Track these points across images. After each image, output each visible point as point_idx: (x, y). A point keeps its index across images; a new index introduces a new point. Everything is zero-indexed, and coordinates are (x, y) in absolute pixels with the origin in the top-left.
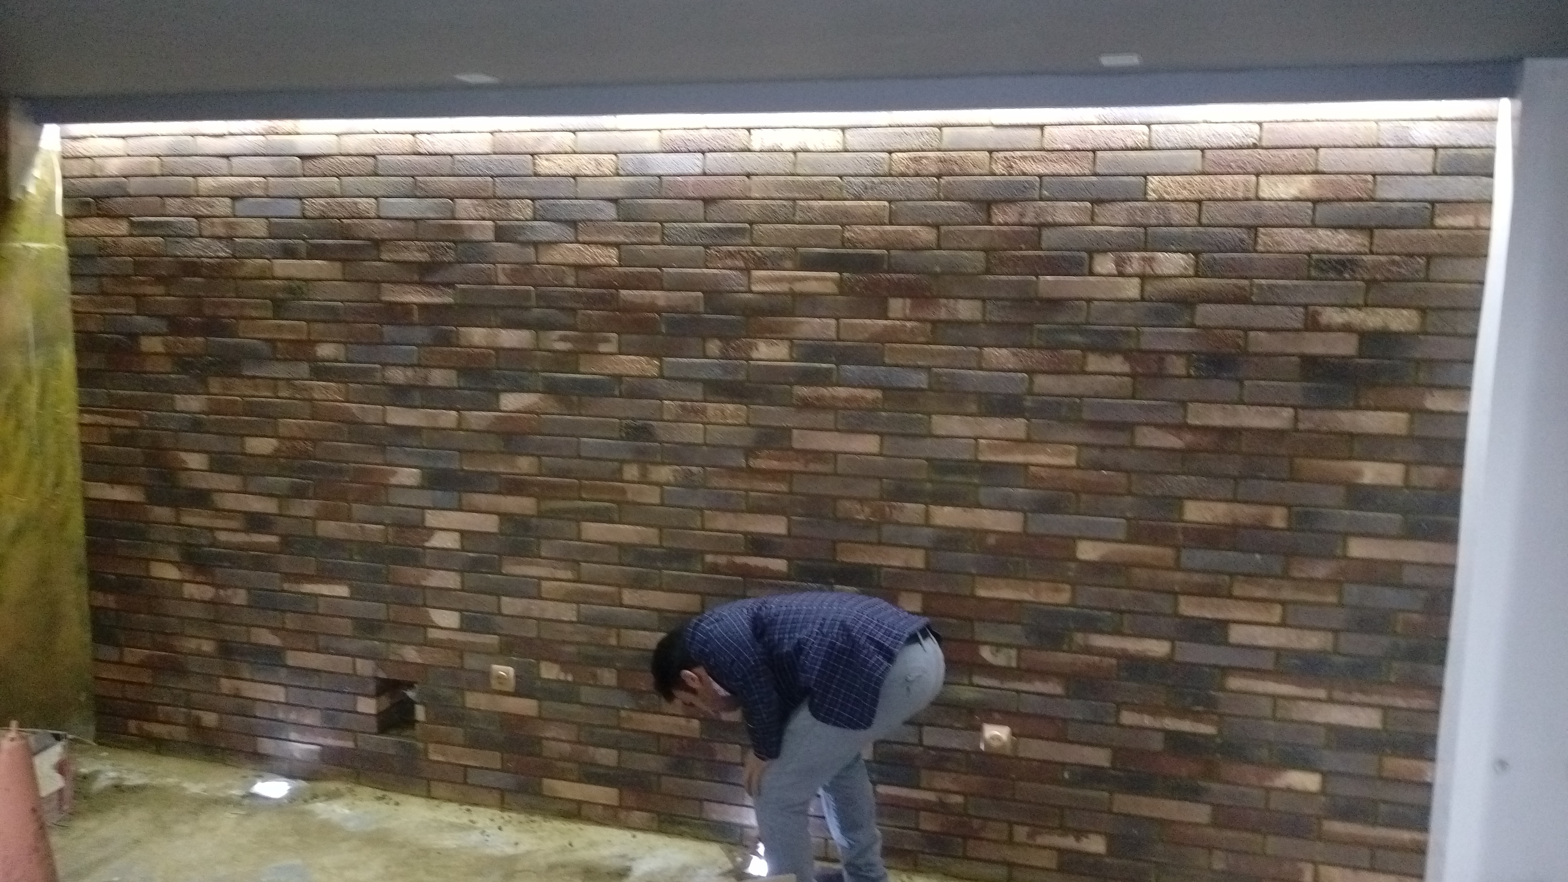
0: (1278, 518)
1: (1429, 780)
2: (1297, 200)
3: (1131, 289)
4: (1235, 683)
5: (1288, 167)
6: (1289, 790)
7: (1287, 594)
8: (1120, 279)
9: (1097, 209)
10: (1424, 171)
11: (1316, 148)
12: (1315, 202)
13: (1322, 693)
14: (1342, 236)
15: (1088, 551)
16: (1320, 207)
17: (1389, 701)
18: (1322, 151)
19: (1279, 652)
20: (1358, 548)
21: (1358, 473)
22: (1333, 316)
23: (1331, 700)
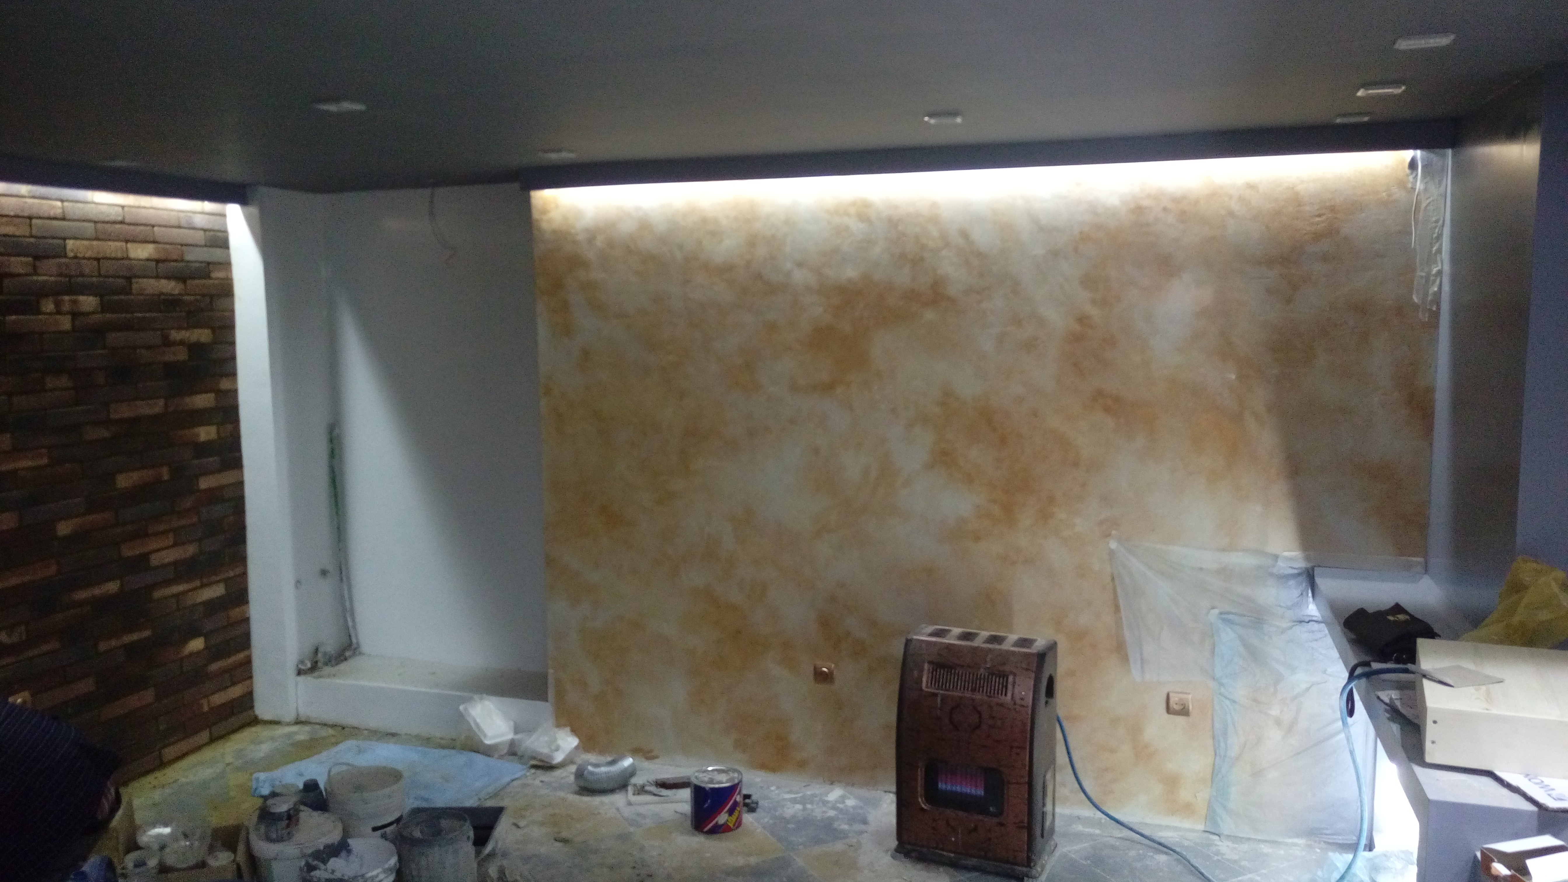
0: (165, 473)
1: (248, 616)
2: (148, 260)
3: (66, 323)
4: (158, 594)
5: (141, 237)
6: (191, 654)
7: (175, 523)
8: (58, 317)
9: (38, 263)
10: (201, 244)
11: (153, 226)
12: (158, 261)
13: (197, 583)
14: (172, 284)
15: (64, 529)
16: (160, 265)
17: (227, 575)
18: (156, 229)
19: (175, 564)
20: (204, 483)
21: (198, 435)
22: (176, 335)
23: (203, 586)
